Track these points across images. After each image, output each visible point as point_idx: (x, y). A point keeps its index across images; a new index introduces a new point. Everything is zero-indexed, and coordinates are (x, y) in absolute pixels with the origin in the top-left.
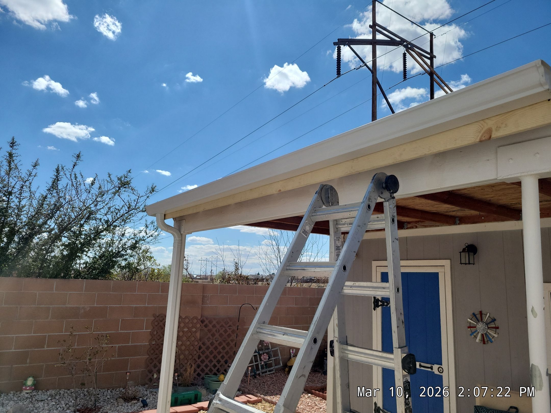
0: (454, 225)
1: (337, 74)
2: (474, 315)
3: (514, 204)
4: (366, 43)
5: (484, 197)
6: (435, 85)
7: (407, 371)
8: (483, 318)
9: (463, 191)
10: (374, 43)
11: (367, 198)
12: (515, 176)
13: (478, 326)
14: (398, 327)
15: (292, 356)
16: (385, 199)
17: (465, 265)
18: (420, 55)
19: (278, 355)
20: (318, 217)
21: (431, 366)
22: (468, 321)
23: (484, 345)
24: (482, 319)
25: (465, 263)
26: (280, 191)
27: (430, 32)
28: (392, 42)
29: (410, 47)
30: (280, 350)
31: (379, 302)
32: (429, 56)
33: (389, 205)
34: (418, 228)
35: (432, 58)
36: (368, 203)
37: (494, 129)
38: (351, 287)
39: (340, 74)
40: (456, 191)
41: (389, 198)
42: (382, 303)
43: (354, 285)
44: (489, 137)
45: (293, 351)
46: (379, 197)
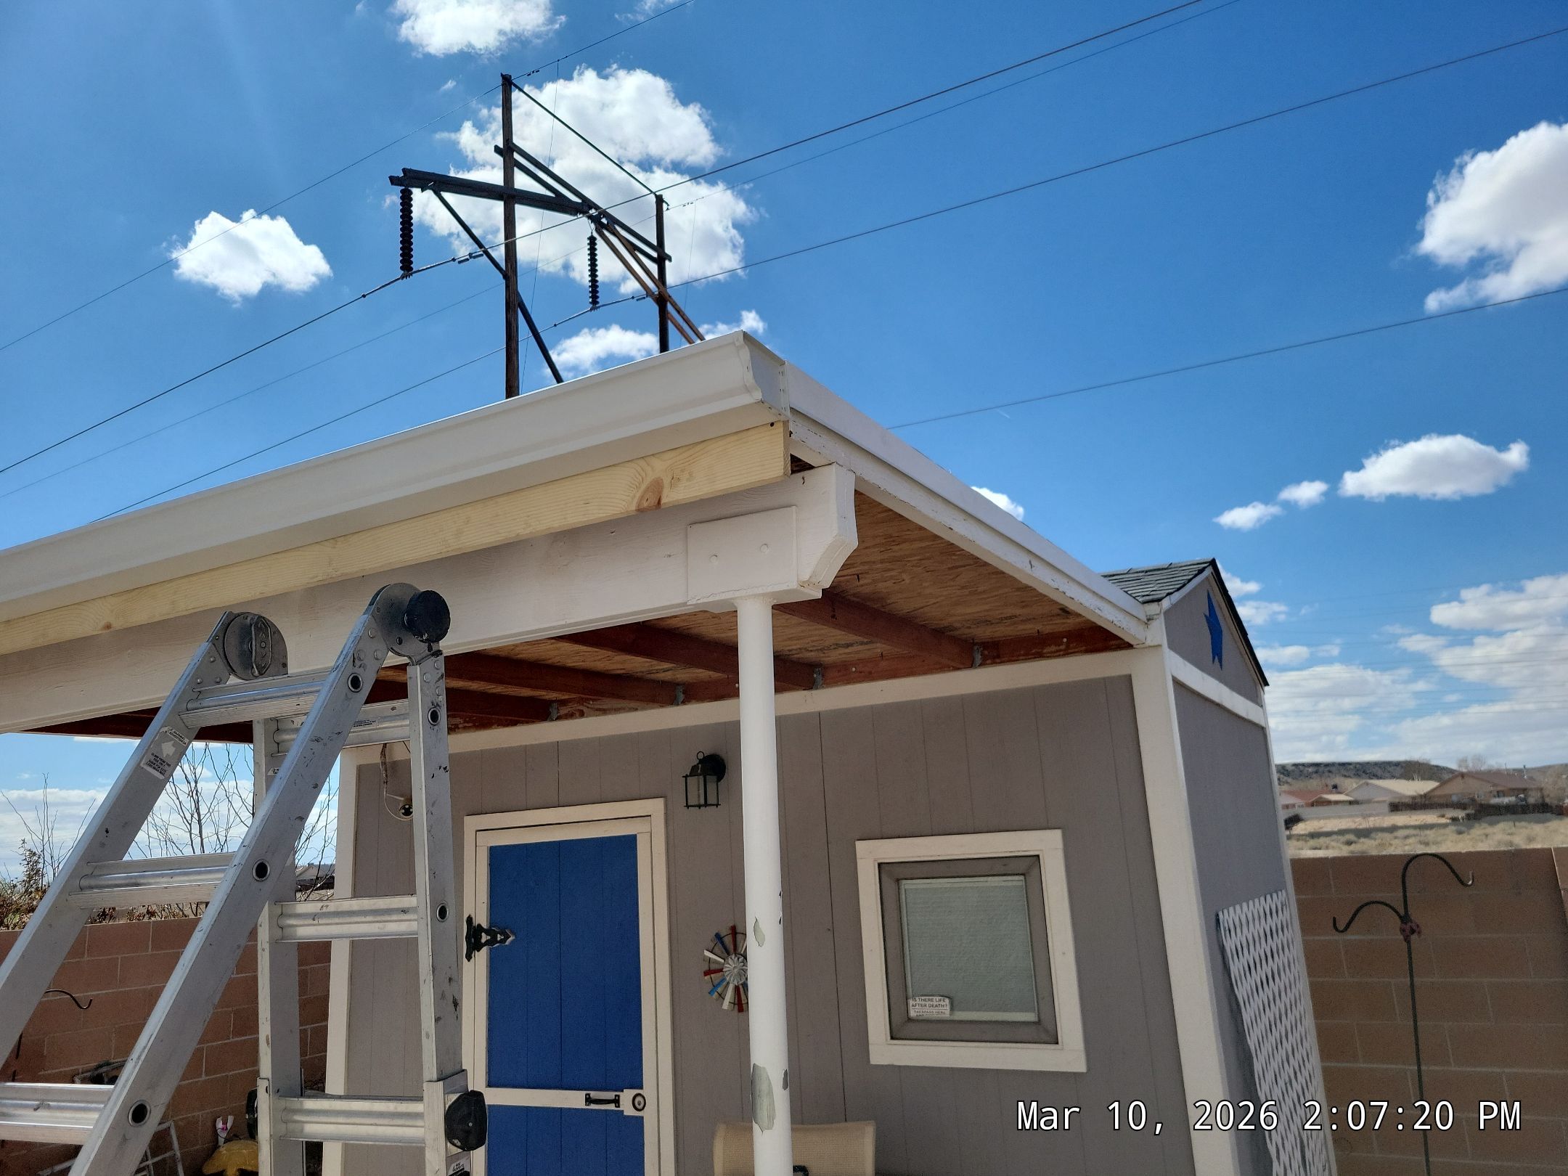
0: (672, 704)
1: (402, 268)
2: (719, 937)
3: (796, 650)
4: (486, 194)
5: (723, 635)
6: (672, 331)
7: (459, 1144)
8: (738, 943)
9: (669, 622)
10: (509, 196)
11: (347, 655)
12: (723, 597)
13: (727, 968)
14: (437, 1020)
15: (221, 1141)
16: (410, 658)
17: (697, 808)
18: (632, 248)
19: (169, 1147)
20: (205, 712)
21: (616, 1096)
22: (705, 959)
23: (740, 1014)
24: (735, 949)
25: (697, 803)
26: (108, 627)
27: (654, 193)
28: (556, 203)
29: (606, 222)
30: (177, 1127)
31: (483, 934)
32: (655, 254)
33: (423, 674)
34: (587, 717)
35: (661, 260)
36: (350, 670)
37: (666, 482)
38: (314, 916)
39: (412, 269)
40: (656, 622)
41: (424, 655)
42: (489, 937)
43: (325, 910)
44: (657, 501)
45: (225, 1123)
46: (390, 653)
